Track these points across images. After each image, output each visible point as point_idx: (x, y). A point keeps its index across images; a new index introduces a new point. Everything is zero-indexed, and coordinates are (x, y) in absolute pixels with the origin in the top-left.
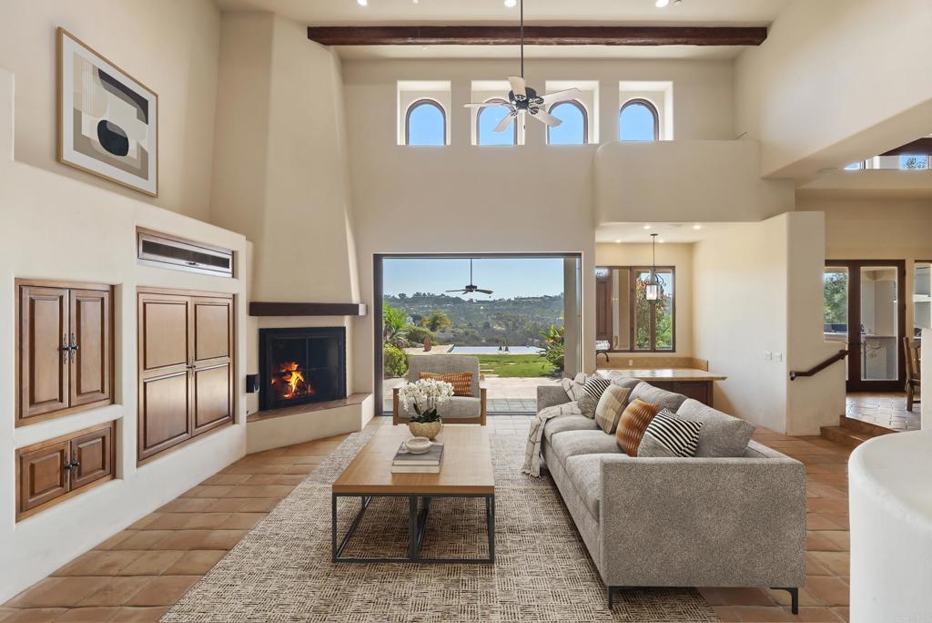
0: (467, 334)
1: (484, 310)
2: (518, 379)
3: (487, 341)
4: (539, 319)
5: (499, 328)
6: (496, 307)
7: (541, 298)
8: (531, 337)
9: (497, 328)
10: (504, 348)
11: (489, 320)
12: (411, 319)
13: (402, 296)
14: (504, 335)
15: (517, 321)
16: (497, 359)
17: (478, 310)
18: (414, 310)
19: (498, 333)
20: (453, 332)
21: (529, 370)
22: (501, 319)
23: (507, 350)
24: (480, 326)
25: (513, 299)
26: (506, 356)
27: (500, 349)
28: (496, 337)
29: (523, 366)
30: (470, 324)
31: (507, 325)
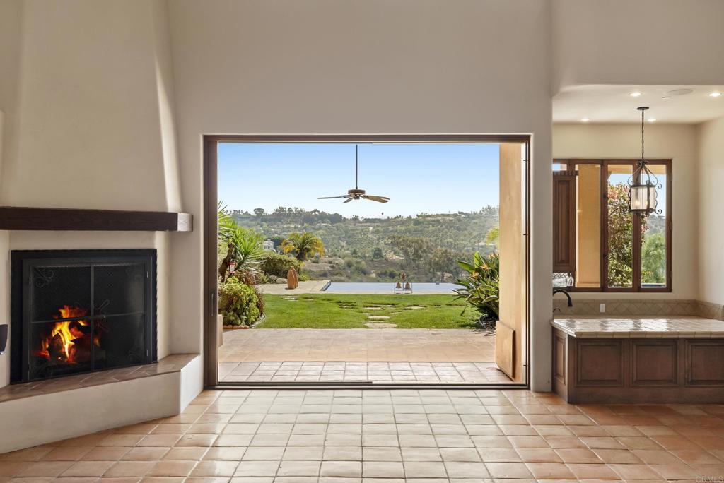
0: (349, 265)
1: (372, 232)
2: (426, 331)
3: (379, 275)
4: (450, 245)
5: (395, 257)
6: (391, 228)
7: (455, 215)
8: (441, 269)
9: (391, 256)
10: (403, 285)
11: (381, 245)
12: (272, 244)
13: (259, 212)
14: (402, 267)
15: (421, 247)
16: (394, 301)
17: (365, 232)
18: (276, 231)
19: (393, 264)
20: (330, 263)
21: (443, 318)
22: (398, 244)
23: (408, 287)
24: (369, 253)
25: (414, 217)
26: (407, 297)
27: (399, 286)
28: (391, 269)
29: (432, 312)
30: (355, 252)
31: (406, 253)
